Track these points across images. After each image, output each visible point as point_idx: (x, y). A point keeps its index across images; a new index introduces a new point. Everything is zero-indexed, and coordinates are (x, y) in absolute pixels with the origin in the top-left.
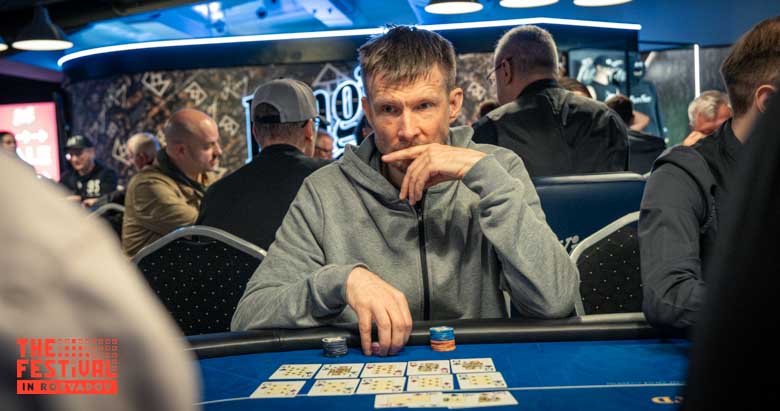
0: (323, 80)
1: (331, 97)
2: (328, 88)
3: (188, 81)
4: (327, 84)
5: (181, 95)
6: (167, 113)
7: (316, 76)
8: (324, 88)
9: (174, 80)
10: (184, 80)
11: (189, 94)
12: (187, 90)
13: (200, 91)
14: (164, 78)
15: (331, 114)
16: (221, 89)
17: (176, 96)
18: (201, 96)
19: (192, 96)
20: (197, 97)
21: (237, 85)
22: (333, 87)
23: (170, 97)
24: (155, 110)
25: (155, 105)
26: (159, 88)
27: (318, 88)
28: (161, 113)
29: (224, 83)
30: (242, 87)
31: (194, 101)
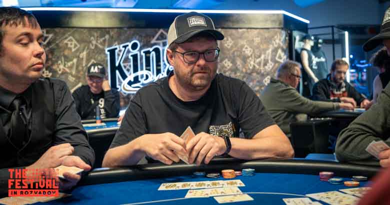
0: (158, 39)
1: (163, 50)
2: (161, 45)
3: (67, 35)
4: (161, 42)
5: (61, 45)
7: (154, 37)
8: (159, 44)
9: (56, 34)
10: (64, 34)
11: (67, 44)
12: (66, 41)
13: (74, 42)
14: (47, 32)
15: (163, 61)
16: (90, 42)
17: (57, 45)
18: (75, 46)
19: (69, 46)
20: (73, 46)
21: (102, 40)
23: (53, 46)
27: (155, 44)
29: (92, 38)
30: (104, 41)
31: (70, 49)
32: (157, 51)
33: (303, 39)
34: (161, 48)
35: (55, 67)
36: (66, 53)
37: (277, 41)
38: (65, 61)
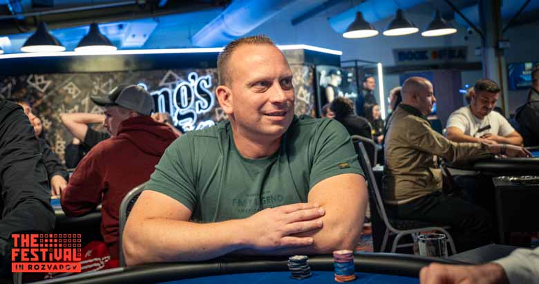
0: (166, 81)
1: (173, 93)
2: (171, 87)
3: (66, 81)
4: (170, 84)
5: (61, 91)
6: (49, 104)
7: (162, 78)
8: (167, 87)
9: (54, 80)
10: (63, 80)
11: (67, 91)
12: (66, 88)
13: (75, 88)
14: (46, 79)
15: (173, 104)
16: (92, 87)
17: (57, 92)
18: (77, 92)
19: (70, 92)
20: (73, 93)
21: (105, 85)
22: (174, 86)
23: (51, 93)
24: (39, 102)
25: (38, 98)
26: (42, 86)
27: (163, 87)
28: (43, 104)
29: (95, 83)
30: (108, 86)
31: (71, 96)
32: (166, 94)
33: (330, 73)
34: (169, 91)
35: (54, 116)
36: (67, 100)
37: (298, 78)
38: (66, 108)
